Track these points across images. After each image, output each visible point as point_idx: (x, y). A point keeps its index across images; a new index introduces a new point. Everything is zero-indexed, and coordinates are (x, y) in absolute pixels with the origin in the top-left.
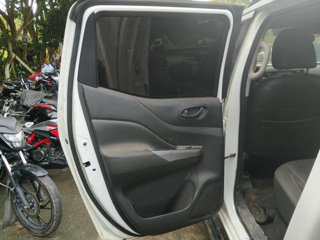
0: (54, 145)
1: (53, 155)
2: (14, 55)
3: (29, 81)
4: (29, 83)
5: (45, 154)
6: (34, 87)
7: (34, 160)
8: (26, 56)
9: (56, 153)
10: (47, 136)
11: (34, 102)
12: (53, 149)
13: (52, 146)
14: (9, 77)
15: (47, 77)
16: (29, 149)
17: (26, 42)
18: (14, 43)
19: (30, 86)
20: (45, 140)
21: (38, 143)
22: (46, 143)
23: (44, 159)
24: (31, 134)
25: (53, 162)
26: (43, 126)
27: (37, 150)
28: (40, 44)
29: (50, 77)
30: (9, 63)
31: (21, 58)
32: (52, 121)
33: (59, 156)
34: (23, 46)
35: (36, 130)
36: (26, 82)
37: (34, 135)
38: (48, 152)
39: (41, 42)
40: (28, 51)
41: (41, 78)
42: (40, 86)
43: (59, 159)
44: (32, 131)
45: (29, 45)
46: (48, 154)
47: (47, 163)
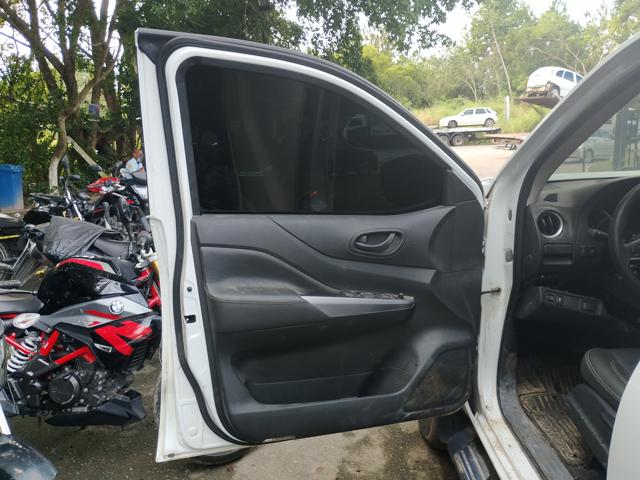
0: (102, 365)
1: (100, 389)
2: (69, 141)
3: (83, 195)
4: (83, 199)
5: (81, 387)
6: (93, 208)
7: (52, 401)
8: (94, 143)
9: (109, 384)
10: (87, 340)
11: (76, 247)
12: (100, 374)
13: (97, 367)
14: (56, 185)
15: (123, 188)
16: (41, 372)
17: (97, 116)
18: (71, 117)
19: (83, 207)
20: (82, 350)
21: (65, 357)
22: (86, 357)
23: (76, 400)
24: (51, 333)
25: (100, 408)
26: (80, 314)
27: (61, 376)
28: (124, 121)
29: (129, 189)
30: (57, 156)
31: (84, 147)
32: (100, 302)
33: (114, 391)
34: (90, 123)
35: (61, 324)
36: (76, 196)
37: (55, 335)
38: (88, 382)
39: (125, 116)
40: (99, 134)
41: (111, 189)
42: (104, 207)
43: (116, 401)
44: (52, 325)
45: (102, 123)
46: (87, 385)
47: (85, 409)
